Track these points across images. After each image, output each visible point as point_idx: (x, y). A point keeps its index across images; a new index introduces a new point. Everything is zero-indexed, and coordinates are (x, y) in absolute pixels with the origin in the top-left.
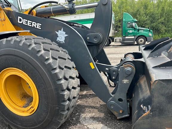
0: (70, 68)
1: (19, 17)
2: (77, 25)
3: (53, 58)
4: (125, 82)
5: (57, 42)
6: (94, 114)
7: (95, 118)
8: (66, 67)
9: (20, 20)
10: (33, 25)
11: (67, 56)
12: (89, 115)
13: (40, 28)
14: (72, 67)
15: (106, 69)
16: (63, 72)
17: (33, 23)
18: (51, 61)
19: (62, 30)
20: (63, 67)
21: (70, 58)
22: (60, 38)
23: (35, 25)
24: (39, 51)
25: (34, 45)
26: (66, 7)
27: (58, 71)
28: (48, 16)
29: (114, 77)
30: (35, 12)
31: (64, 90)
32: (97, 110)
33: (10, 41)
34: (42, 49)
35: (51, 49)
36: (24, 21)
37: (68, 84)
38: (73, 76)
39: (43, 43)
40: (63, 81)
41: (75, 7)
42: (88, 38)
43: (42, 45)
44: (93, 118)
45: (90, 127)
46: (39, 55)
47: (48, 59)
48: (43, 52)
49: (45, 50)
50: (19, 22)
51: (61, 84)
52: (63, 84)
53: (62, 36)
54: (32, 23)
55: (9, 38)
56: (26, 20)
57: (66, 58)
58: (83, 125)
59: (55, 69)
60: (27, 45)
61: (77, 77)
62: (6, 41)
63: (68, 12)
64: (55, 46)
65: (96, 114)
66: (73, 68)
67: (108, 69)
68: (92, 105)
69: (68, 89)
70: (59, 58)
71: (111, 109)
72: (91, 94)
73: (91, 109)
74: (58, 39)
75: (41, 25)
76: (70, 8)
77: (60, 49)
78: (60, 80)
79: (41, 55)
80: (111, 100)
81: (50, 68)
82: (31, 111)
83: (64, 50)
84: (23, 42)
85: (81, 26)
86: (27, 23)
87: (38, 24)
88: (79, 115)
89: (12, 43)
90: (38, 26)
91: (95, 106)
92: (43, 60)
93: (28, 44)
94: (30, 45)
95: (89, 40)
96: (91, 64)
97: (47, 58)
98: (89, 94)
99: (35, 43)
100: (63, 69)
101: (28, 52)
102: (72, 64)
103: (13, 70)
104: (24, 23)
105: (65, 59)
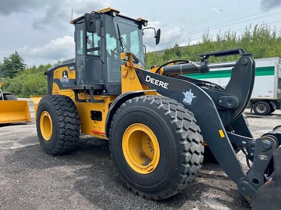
0: (194, 132)
1: (147, 76)
2: (209, 84)
3: (179, 118)
4: (262, 158)
5: (183, 103)
6: (219, 196)
7: (220, 200)
8: (190, 129)
9: (148, 79)
10: (160, 84)
11: (192, 118)
12: (213, 196)
13: (167, 88)
14: (196, 131)
15: (243, 142)
16: (187, 133)
17: (161, 82)
18: (176, 120)
19: (190, 91)
20: (188, 129)
21: (196, 121)
22: (188, 99)
23: (162, 85)
24: (167, 111)
25: (162, 105)
26: (198, 66)
27: (181, 131)
28: (176, 74)
29: (252, 154)
30: (163, 70)
31: (185, 151)
32: (225, 193)
33: (142, 99)
34: (169, 109)
35: (177, 110)
36: (151, 80)
37: (190, 147)
38: (197, 140)
39: (170, 103)
40: (185, 142)
41: (209, 66)
42: (220, 101)
43: (169, 105)
44: (218, 200)
45: (211, 207)
46: (166, 114)
47: (174, 119)
48: (170, 112)
49: (171, 110)
50: (146, 80)
51: (184, 144)
52: (185, 145)
53: (189, 97)
54: (159, 82)
55: (142, 97)
56: (154, 79)
57: (192, 120)
58: (204, 202)
59: (180, 129)
60: (156, 104)
61: (201, 142)
62: (139, 99)
63: (199, 71)
64: (181, 107)
65: (222, 196)
66: (198, 131)
67: (245, 143)
68: (220, 187)
69: (190, 152)
70: (184, 119)
71: (243, 192)
72: (220, 175)
73: (216, 190)
74: (185, 100)
75: (168, 84)
76: (202, 67)
77: (186, 110)
78: (183, 140)
79: (168, 114)
80: (243, 180)
81: (175, 128)
82: (150, 169)
83: (190, 112)
84: (153, 101)
85: (215, 85)
86: (154, 82)
87: (165, 83)
88: (200, 193)
89: (144, 101)
90: (165, 85)
91: (223, 188)
92: (169, 118)
93: (158, 103)
94: (159, 104)
95: (221, 103)
96: (221, 132)
97: (173, 117)
98: (217, 174)
99: (164, 103)
100: (187, 130)
101: (157, 110)
102: (197, 128)
103: (140, 126)
104: (151, 82)
105: (190, 121)
